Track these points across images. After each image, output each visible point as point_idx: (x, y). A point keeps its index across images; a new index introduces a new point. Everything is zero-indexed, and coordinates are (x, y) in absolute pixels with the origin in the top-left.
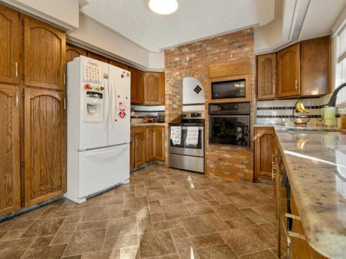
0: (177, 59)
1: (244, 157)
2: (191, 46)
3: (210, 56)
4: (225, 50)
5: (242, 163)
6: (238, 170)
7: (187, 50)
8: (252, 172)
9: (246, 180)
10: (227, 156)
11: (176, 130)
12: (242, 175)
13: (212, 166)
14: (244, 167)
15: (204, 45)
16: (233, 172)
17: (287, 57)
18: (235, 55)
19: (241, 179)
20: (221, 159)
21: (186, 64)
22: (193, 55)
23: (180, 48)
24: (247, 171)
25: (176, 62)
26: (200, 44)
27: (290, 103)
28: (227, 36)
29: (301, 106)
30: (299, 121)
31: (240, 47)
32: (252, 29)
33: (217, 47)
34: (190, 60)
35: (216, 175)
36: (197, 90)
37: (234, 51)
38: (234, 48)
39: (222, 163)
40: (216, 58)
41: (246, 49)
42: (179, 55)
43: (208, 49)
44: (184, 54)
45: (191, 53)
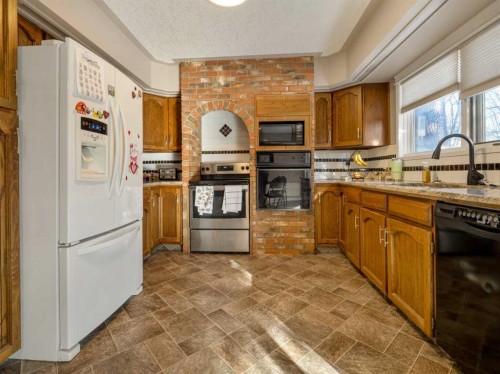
0: (203, 80)
1: (304, 223)
2: (227, 65)
3: (256, 84)
4: (278, 79)
5: (301, 232)
6: (295, 241)
7: (220, 69)
8: (313, 241)
9: (306, 253)
10: (282, 224)
11: (206, 191)
12: (301, 247)
13: (260, 240)
14: (303, 236)
15: (249, 67)
16: (289, 245)
17: (346, 100)
18: (290, 89)
19: (300, 251)
20: (273, 230)
21: (220, 90)
22: (231, 79)
23: (210, 63)
24: (307, 240)
25: (202, 85)
26: (242, 63)
28: (281, 60)
29: (358, 158)
30: (358, 175)
31: (297, 78)
32: (312, 58)
33: (266, 73)
34: (227, 85)
35: (266, 253)
36: (225, 130)
37: (290, 83)
38: (290, 78)
39: (274, 235)
40: (266, 88)
41: (305, 83)
42: (207, 75)
43: (255, 73)
44: (215, 74)
45: (226, 75)
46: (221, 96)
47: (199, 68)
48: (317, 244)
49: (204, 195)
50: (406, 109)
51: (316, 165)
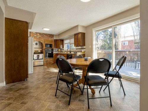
0: (35, 36)
1: (52, 60)
2: (40, 34)
4: (48, 37)
6: (51, 62)
7: (38, 34)
10: (49, 60)
13: (45, 63)
16: (50, 63)
17: (58, 41)
18: (50, 39)
20: (47, 61)
22: (40, 36)
23: (36, 33)
26: (42, 34)
27: (57, 49)
28: (49, 34)
29: (59, 50)
30: (59, 52)
32: (53, 35)
36: (36, 44)
38: (50, 37)
40: (46, 38)
41: (52, 38)
42: (36, 35)
43: (45, 36)
44: (38, 35)
45: (40, 35)
46: (38, 39)
47: (34, 33)
48: (54, 63)
49: (36, 56)
50: (65, 44)
51: (54, 51)
